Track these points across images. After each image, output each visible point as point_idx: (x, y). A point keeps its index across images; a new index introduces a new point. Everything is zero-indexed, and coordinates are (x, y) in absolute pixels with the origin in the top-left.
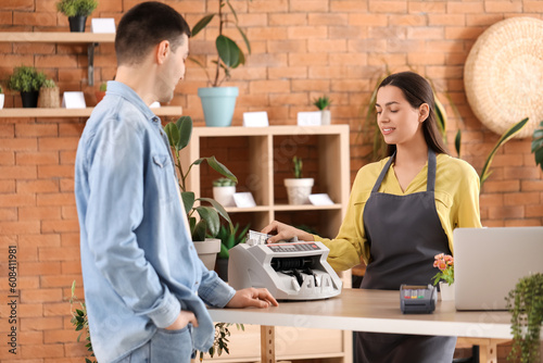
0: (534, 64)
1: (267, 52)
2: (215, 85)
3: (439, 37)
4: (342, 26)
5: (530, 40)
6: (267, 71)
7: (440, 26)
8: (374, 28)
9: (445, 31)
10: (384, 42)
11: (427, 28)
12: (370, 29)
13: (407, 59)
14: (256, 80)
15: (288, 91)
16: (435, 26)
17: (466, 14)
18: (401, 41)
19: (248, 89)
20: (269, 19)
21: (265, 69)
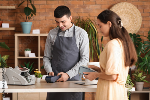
0: (127, 16)
1: (46, 12)
3: (99, 8)
4: (69, 4)
5: (126, 9)
7: (100, 5)
8: (79, 5)
9: (101, 6)
10: (82, 9)
11: (96, 5)
12: (78, 5)
13: (89, 14)
14: (42, 20)
15: (52, 23)
16: (98, 5)
17: (108, 1)
18: (87, 9)
19: (40, 23)
20: (46, 2)
21: (45, 17)
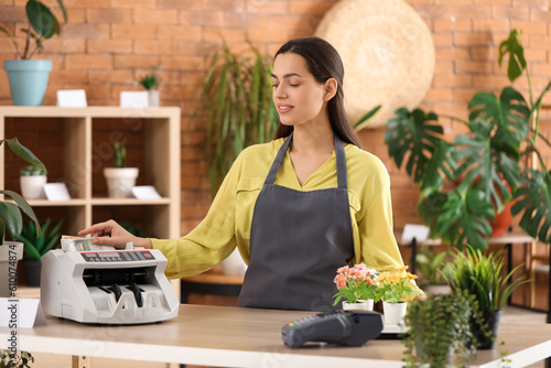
1: (86, 22)
2: (24, 58)
3: (283, 11)
6: (86, 44)
9: (289, 4)
10: (220, 15)
13: (246, 35)
14: (73, 54)
15: (110, 67)
18: (240, 15)
19: (64, 63)
21: (83, 42)
